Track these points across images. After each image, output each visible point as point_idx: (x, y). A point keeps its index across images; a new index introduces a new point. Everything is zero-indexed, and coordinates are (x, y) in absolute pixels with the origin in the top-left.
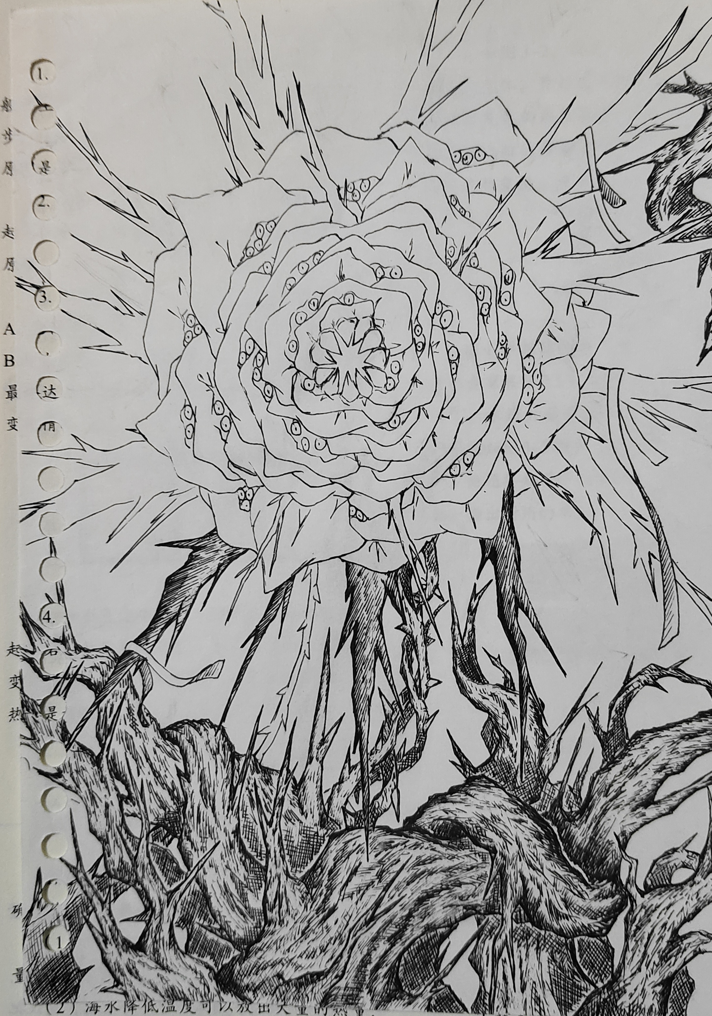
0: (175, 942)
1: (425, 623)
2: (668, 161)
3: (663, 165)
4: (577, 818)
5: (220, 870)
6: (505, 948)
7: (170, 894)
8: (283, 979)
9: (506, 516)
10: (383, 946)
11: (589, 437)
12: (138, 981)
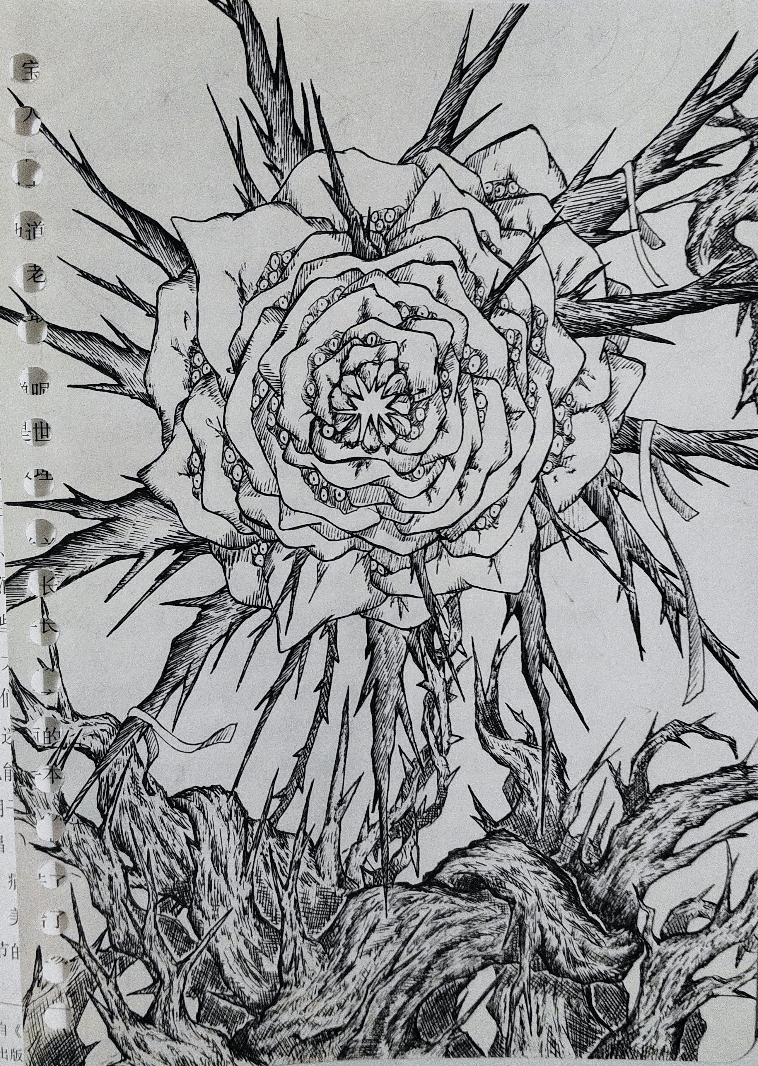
0: (186, 1012)
1: (447, 679)
2: (711, 201)
4: (596, 869)
5: (233, 936)
6: (523, 996)
7: (180, 965)
8: (299, 1039)
9: (532, 571)
10: (401, 999)
11: (619, 491)
12: (146, 1054)
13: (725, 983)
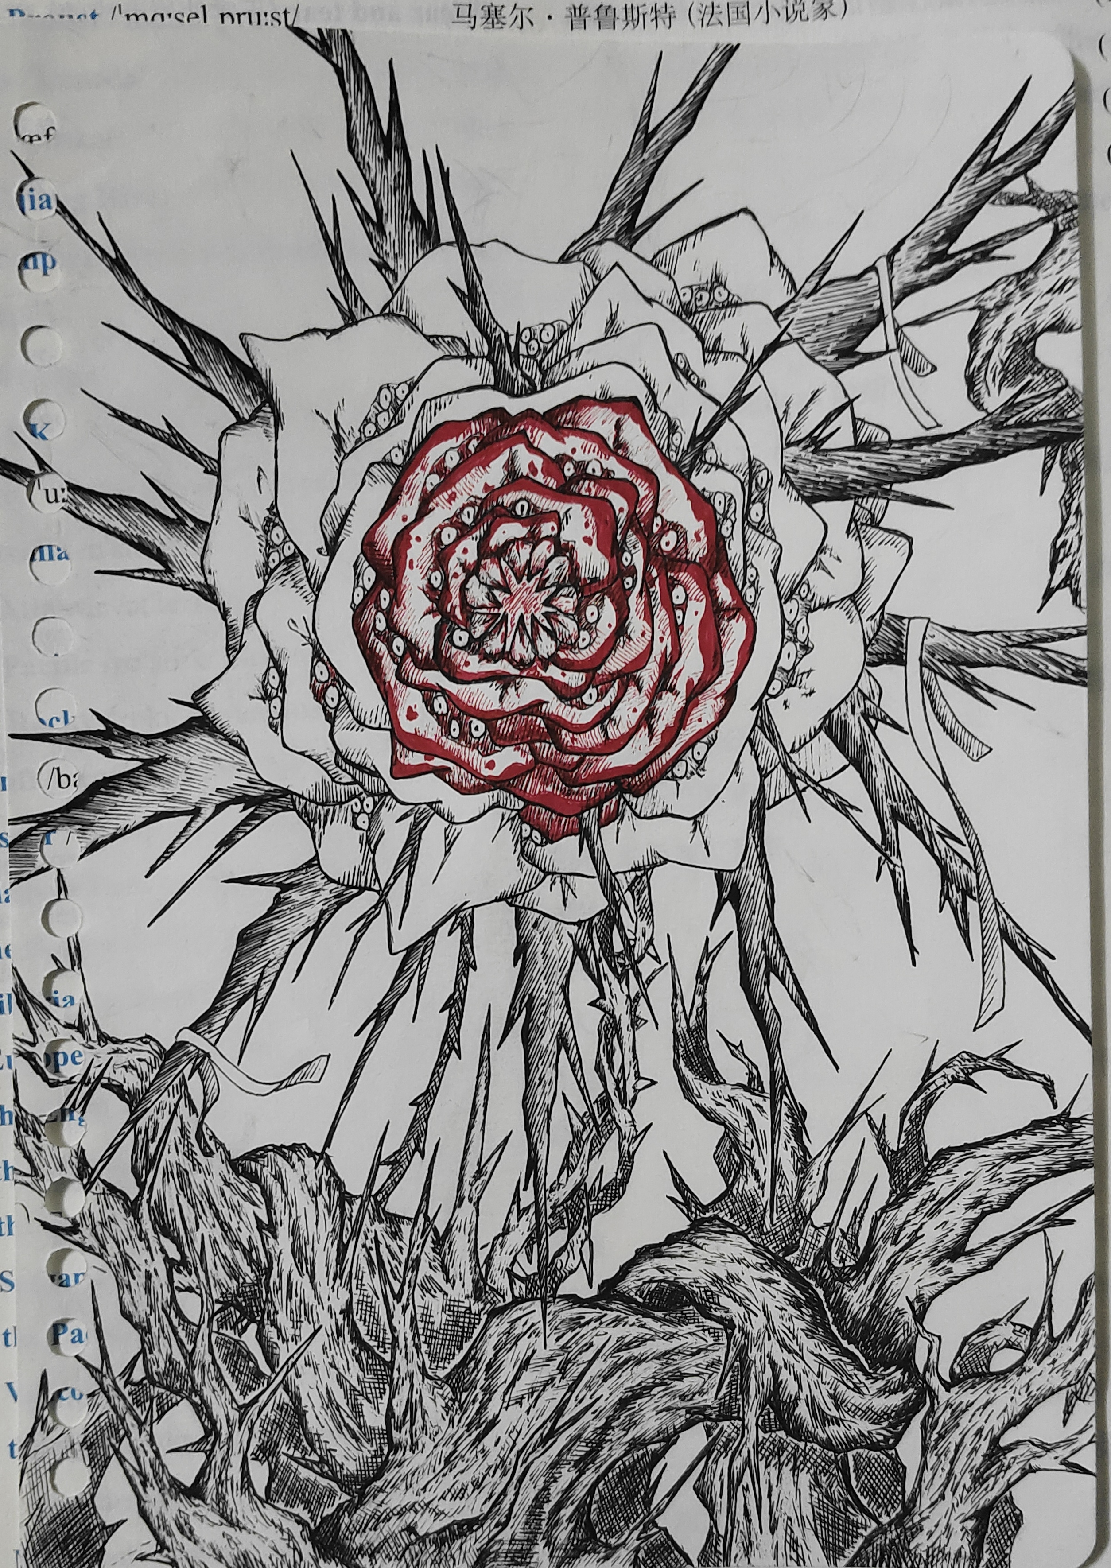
0: (251, 1484)
1: (632, 997)
2: (999, 308)
3: (992, 314)
4: (851, 1275)
5: (322, 1369)
6: (748, 1470)
7: (244, 1409)
8: (416, 1534)
9: (753, 837)
10: (567, 1475)
11: (877, 720)
12: (191, 1544)
13: (1048, 1451)
